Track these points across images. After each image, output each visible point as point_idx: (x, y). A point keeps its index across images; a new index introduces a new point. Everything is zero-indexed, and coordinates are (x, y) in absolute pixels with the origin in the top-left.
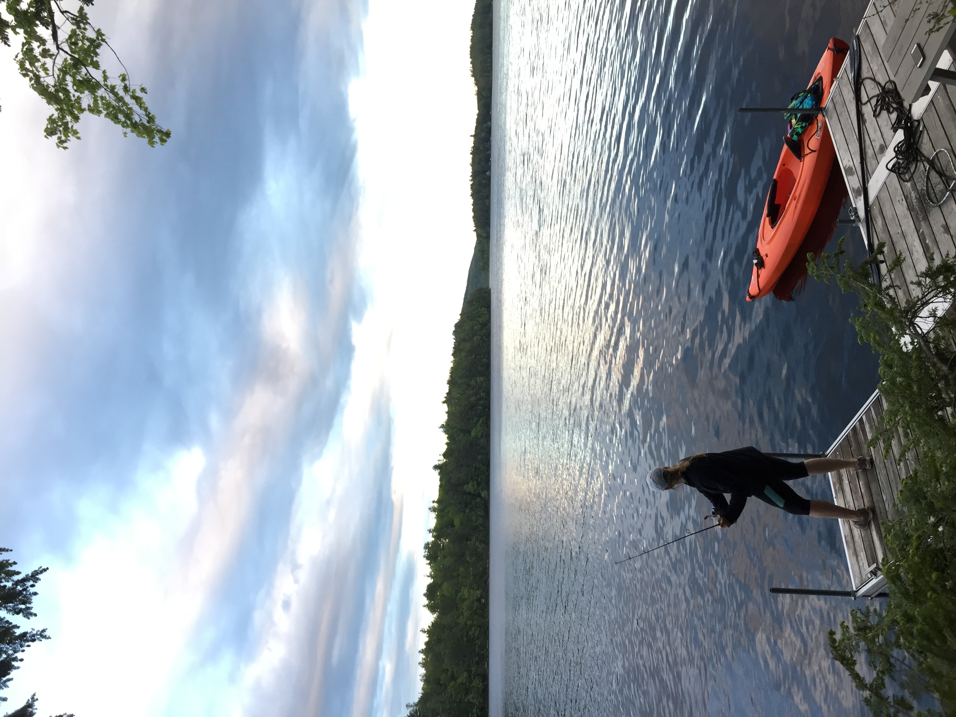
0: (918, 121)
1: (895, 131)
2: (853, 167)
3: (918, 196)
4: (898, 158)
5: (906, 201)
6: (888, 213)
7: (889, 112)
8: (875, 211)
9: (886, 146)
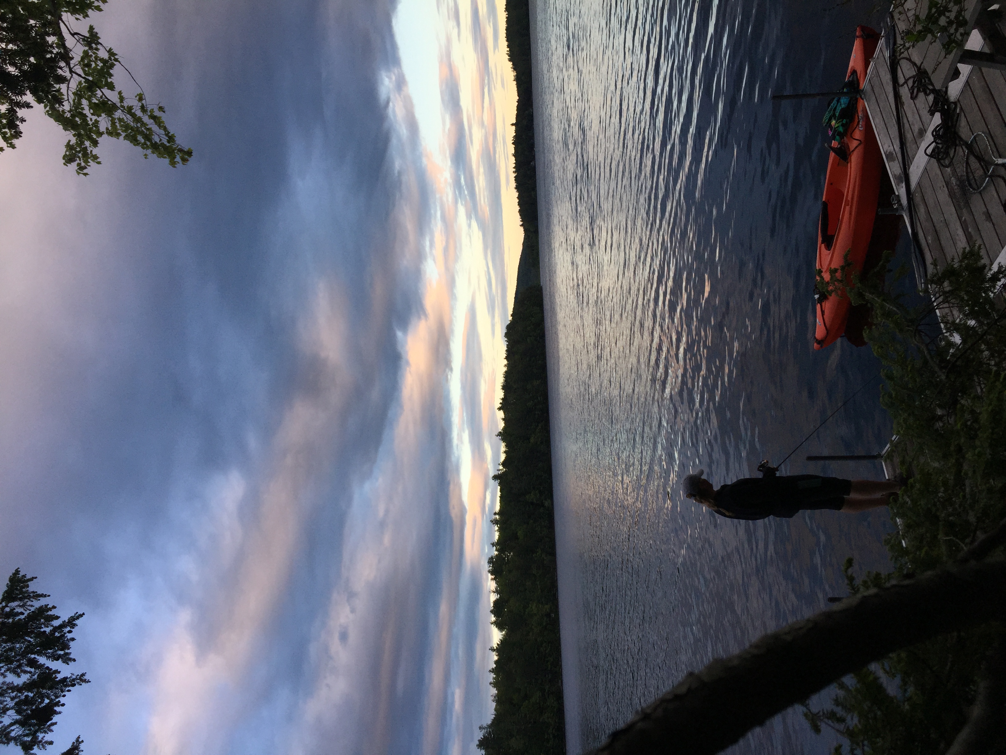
0: (955, 103)
1: (932, 114)
2: (894, 152)
3: (958, 183)
4: (937, 143)
5: (947, 187)
6: (931, 202)
7: (926, 94)
8: (918, 198)
9: (925, 130)
